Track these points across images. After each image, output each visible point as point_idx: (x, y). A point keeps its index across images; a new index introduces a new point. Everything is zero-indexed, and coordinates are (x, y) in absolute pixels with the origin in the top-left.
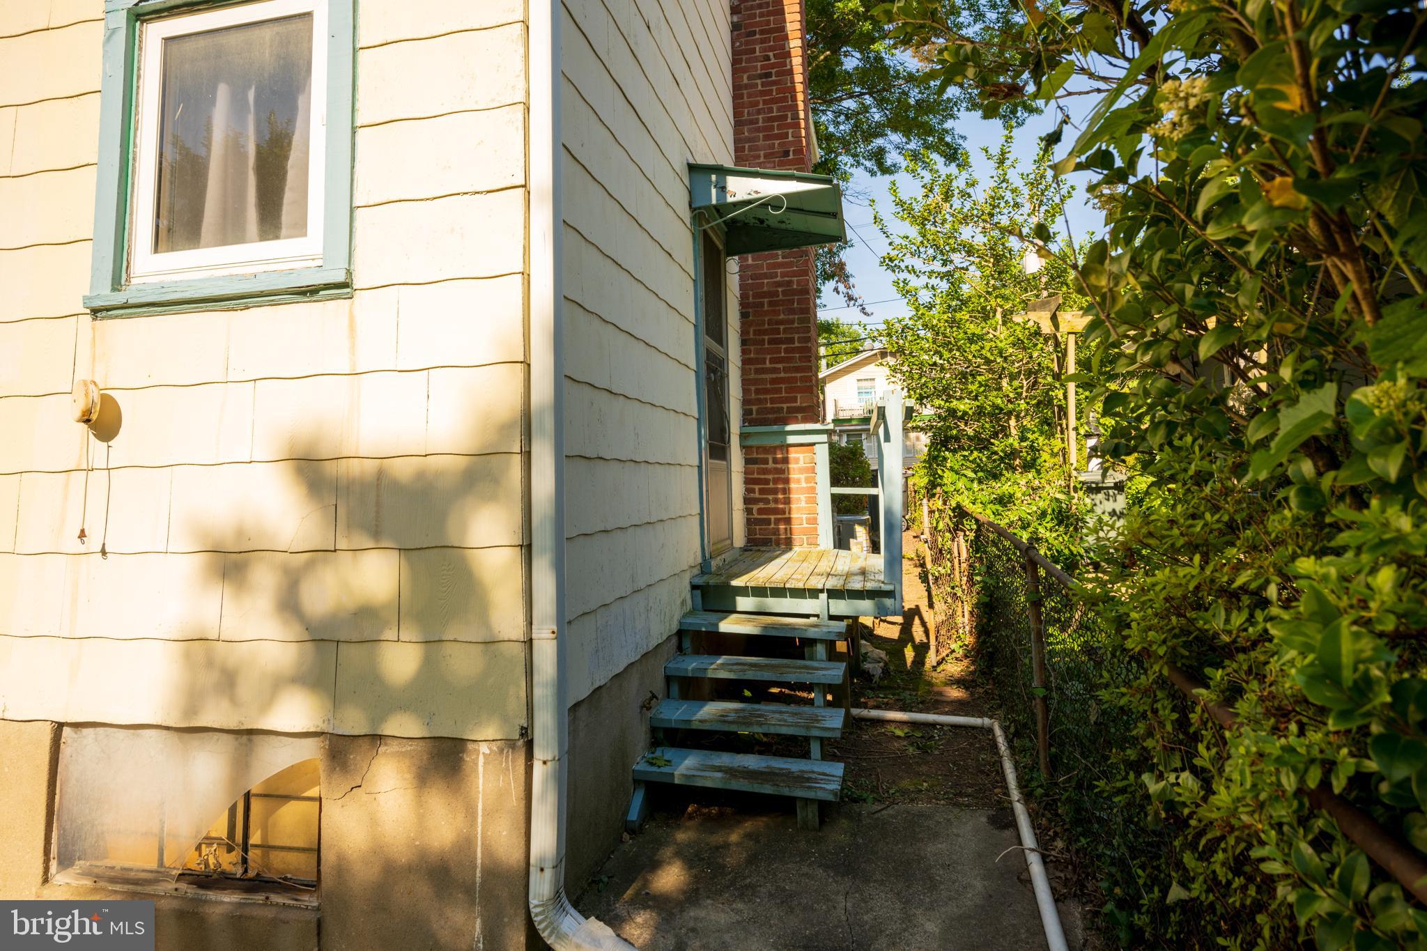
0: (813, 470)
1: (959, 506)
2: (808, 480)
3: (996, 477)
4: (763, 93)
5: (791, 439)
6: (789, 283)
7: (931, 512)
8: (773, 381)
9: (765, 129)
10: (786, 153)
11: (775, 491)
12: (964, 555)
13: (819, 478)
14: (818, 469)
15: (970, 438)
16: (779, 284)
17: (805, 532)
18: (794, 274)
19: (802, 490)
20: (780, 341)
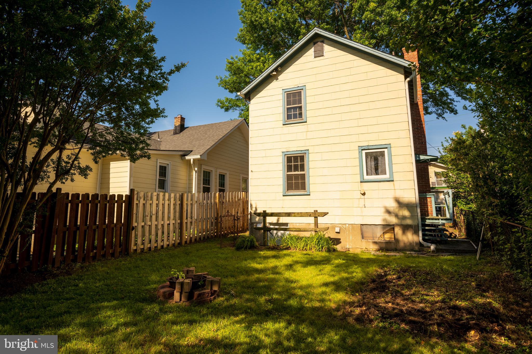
0: (431, 202)
1: (461, 209)
2: (430, 204)
3: (469, 204)
4: (417, 132)
5: (428, 196)
6: (425, 167)
7: (456, 210)
8: (422, 185)
9: (418, 138)
10: (423, 143)
11: (425, 206)
12: (463, 219)
13: (432, 203)
14: (432, 202)
15: (463, 197)
16: (422, 167)
17: (431, 213)
18: (425, 166)
19: (429, 202)
20: (423, 178)
